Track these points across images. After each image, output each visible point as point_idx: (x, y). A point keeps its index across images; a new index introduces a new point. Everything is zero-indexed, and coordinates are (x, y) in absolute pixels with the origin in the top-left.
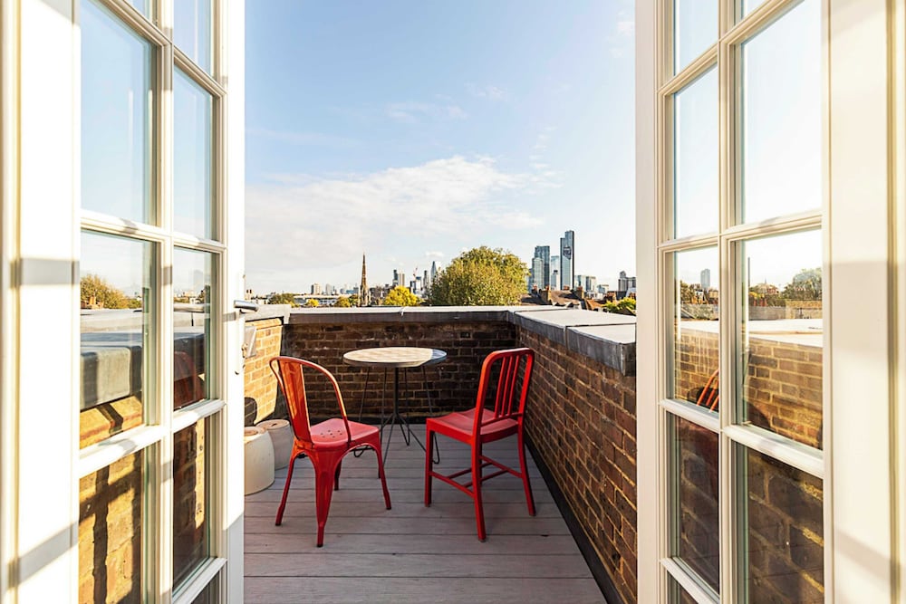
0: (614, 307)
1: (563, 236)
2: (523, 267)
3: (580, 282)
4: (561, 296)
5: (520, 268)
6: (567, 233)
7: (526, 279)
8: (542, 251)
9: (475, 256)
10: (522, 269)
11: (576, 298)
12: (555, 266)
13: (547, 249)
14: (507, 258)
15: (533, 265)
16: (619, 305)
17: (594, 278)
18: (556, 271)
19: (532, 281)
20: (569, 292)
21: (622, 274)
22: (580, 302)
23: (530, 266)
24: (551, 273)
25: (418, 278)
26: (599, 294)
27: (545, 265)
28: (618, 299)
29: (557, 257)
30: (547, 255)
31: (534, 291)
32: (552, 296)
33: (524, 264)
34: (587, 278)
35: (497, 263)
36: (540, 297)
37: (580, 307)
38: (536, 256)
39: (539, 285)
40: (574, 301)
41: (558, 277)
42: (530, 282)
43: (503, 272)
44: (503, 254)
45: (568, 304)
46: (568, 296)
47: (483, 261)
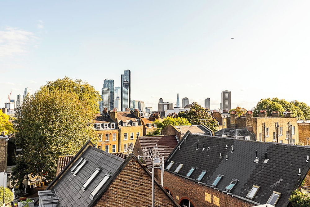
0: (160, 124)
1: (123, 74)
2: (96, 94)
3: (134, 105)
4: (123, 115)
5: (93, 95)
6: (126, 71)
7: (98, 103)
8: (109, 83)
9: (60, 85)
10: (96, 96)
11: (134, 117)
12: (117, 94)
13: (112, 82)
14: (85, 87)
15: (102, 92)
16: (163, 122)
17: (143, 102)
18: (118, 97)
19: (102, 104)
20: (129, 113)
21: (161, 100)
22: (136, 120)
23: (100, 94)
24: (115, 98)
25: (12, 101)
26: (146, 113)
27: (111, 93)
28: (162, 118)
29: (119, 87)
30: (112, 86)
31: (104, 112)
32: (118, 116)
33: (97, 92)
34: (139, 102)
35: (77, 91)
36: (109, 116)
37: (137, 124)
38: (105, 87)
39: (107, 107)
40: (133, 119)
41: (120, 101)
42: (100, 105)
43: (81, 98)
44: (81, 84)
45: (128, 121)
46: (128, 116)
47: (64, 89)
